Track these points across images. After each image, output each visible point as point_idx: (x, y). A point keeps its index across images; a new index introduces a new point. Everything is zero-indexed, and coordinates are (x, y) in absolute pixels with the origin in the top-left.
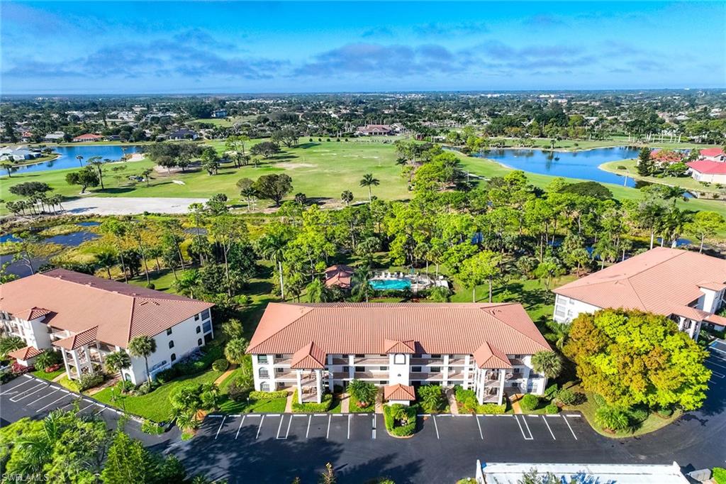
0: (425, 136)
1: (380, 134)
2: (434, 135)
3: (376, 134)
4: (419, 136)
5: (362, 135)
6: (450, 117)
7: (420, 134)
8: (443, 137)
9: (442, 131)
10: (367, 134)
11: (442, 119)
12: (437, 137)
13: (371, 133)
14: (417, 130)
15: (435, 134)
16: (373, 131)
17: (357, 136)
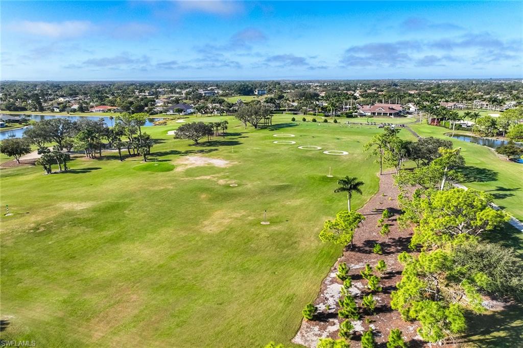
0: (442, 119)
1: (385, 114)
2: (454, 119)
3: (379, 114)
4: (433, 120)
5: (362, 115)
6: (481, 98)
7: (435, 117)
8: (469, 122)
9: (467, 114)
10: (369, 114)
11: (470, 100)
12: (457, 122)
13: (374, 113)
14: (432, 111)
15: (455, 117)
16: (377, 111)
17: (356, 116)
